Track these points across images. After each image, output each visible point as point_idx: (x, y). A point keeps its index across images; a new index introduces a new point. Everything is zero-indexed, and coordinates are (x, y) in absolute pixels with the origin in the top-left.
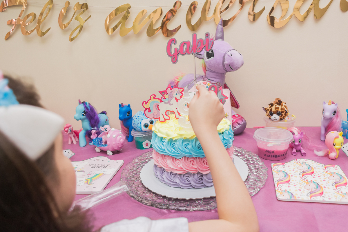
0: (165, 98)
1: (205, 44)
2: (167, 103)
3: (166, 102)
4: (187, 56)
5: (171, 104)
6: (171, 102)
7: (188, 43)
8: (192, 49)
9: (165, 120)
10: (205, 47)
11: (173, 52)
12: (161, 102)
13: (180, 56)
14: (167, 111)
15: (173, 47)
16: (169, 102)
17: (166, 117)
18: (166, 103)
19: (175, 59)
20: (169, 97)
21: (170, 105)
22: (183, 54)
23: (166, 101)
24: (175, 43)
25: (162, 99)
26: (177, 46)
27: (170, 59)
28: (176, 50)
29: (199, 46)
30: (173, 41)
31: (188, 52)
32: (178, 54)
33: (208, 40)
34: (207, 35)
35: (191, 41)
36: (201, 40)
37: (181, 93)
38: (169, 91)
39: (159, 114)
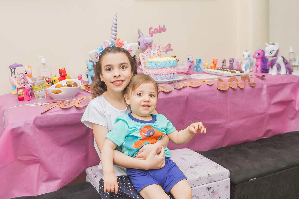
1: (163, 29)
4: (157, 34)
6: (155, 50)
7: (157, 29)
8: (159, 31)
9: (153, 57)
10: (163, 31)
11: (151, 32)
13: (154, 34)
14: (154, 54)
15: (151, 30)
16: (154, 50)
17: (153, 56)
18: (154, 51)
19: (152, 35)
21: (155, 51)
22: (155, 33)
23: (154, 49)
24: (152, 29)
26: (153, 30)
27: (150, 35)
28: (152, 32)
29: (161, 30)
30: (151, 28)
31: (157, 32)
32: (153, 33)
33: (164, 28)
34: (164, 26)
35: (158, 28)
36: (162, 28)
37: (159, 47)
38: (155, 46)
39: (150, 54)
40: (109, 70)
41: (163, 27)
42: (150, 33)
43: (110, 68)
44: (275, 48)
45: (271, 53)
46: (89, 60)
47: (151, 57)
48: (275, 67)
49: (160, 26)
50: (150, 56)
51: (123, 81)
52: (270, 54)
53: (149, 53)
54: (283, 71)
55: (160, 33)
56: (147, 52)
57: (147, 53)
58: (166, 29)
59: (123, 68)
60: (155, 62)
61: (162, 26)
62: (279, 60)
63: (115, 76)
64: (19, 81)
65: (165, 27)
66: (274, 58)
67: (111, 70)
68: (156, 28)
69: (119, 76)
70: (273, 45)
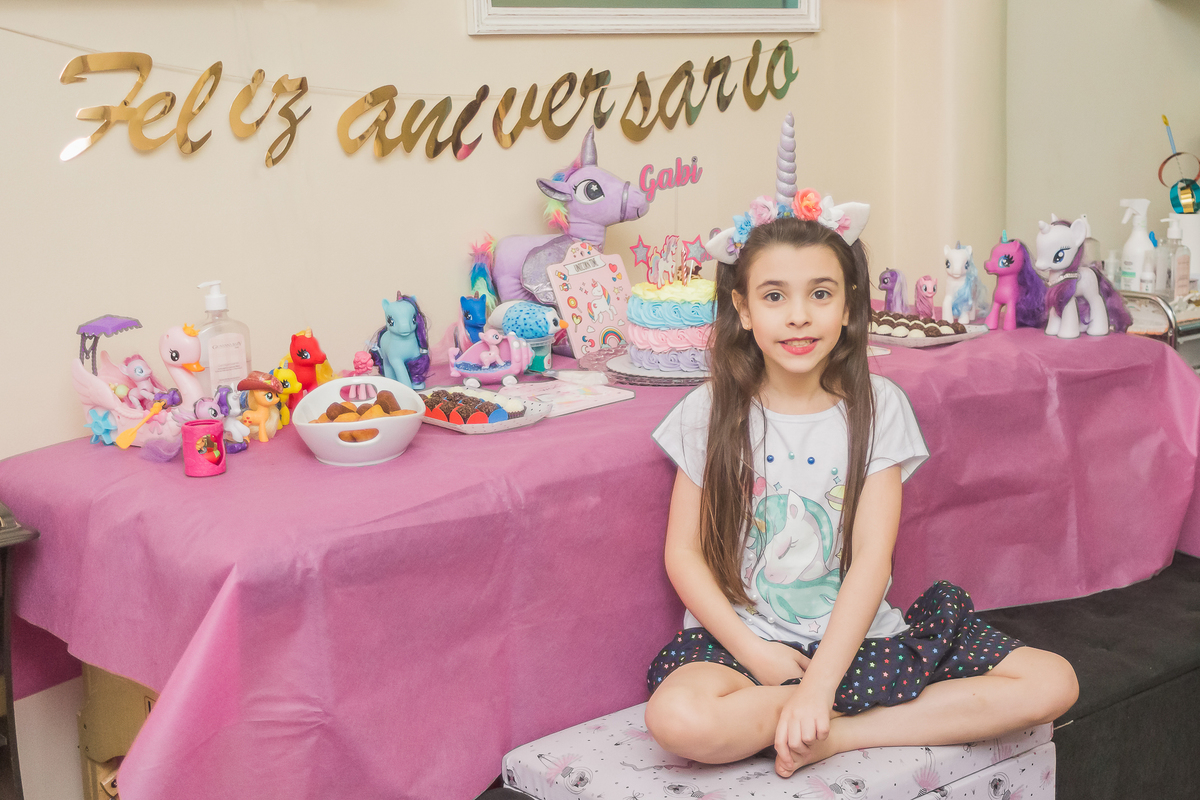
1: (691, 172)
4: (667, 190)
7: (669, 171)
8: (676, 180)
10: (691, 178)
11: (648, 185)
13: (658, 192)
15: (649, 177)
22: (662, 188)
24: (652, 172)
26: (654, 176)
28: (652, 181)
29: (684, 176)
30: (648, 168)
31: (670, 185)
32: (655, 188)
33: (695, 167)
34: (694, 160)
35: (674, 167)
36: (687, 167)
40: (775, 297)
41: (690, 164)
43: (776, 293)
44: (1072, 237)
45: (1057, 258)
46: (399, 293)
48: (1071, 309)
49: (679, 161)
51: (815, 340)
52: (1055, 261)
54: (1099, 325)
55: (681, 188)
58: (701, 169)
59: (820, 295)
60: (673, 302)
61: (687, 162)
62: (1087, 283)
63: (792, 324)
64: (122, 391)
65: (699, 164)
66: (1068, 276)
67: (781, 298)
68: (666, 167)
69: (807, 323)
70: (1064, 228)
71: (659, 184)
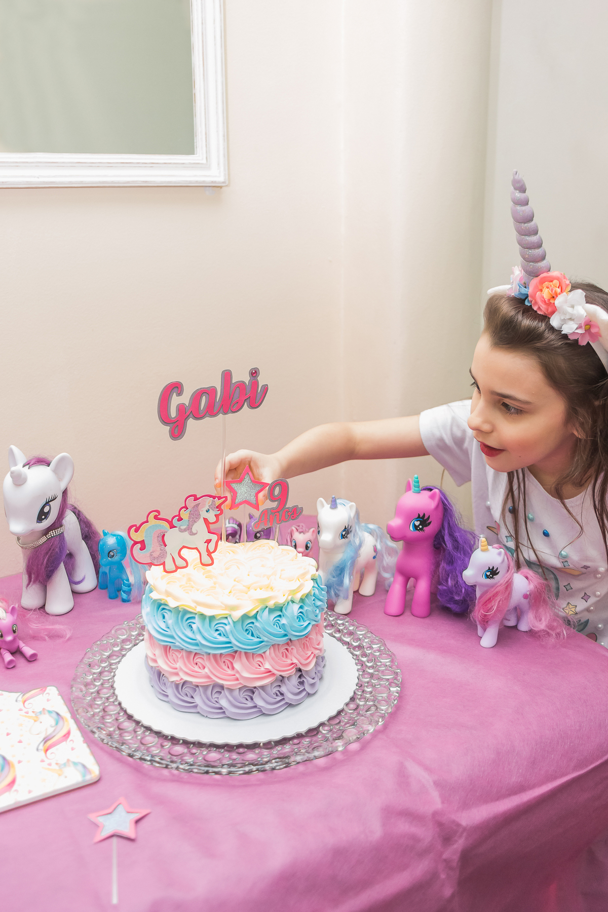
0: (180, 519)
1: (248, 393)
2: (185, 530)
3: (183, 527)
4: (208, 420)
5: (194, 531)
6: (195, 529)
7: (211, 392)
8: (222, 405)
9: (177, 568)
10: (248, 400)
11: (173, 413)
12: (172, 526)
13: (191, 423)
14: (184, 547)
15: (175, 401)
16: (189, 529)
17: (180, 562)
18: (181, 531)
19: (177, 429)
20: (190, 517)
21: (192, 534)
22: (198, 417)
23: (183, 525)
24: (179, 394)
25: (175, 522)
26: (185, 399)
27: (167, 429)
28: (181, 408)
29: (236, 397)
30: (175, 387)
31: (211, 411)
32: (187, 418)
33: (255, 384)
34: (254, 373)
35: (218, 384)
36: (241, 385)
37: (219, 507)
38: (191, 503)
39: (163, 554)
41: (246, 379)
42: (164, 417)
47: (170, 566)
49: (227, 375)
50: (164, 564)
53: (152, 545)
55: (230, 416)
56: (142, 543)
57: (139, 546)
58: (265, 389)
60: (186, 612)
61: (241, 376)
65: (262, 381)
68: (206, 385)
71: (193, 411)
